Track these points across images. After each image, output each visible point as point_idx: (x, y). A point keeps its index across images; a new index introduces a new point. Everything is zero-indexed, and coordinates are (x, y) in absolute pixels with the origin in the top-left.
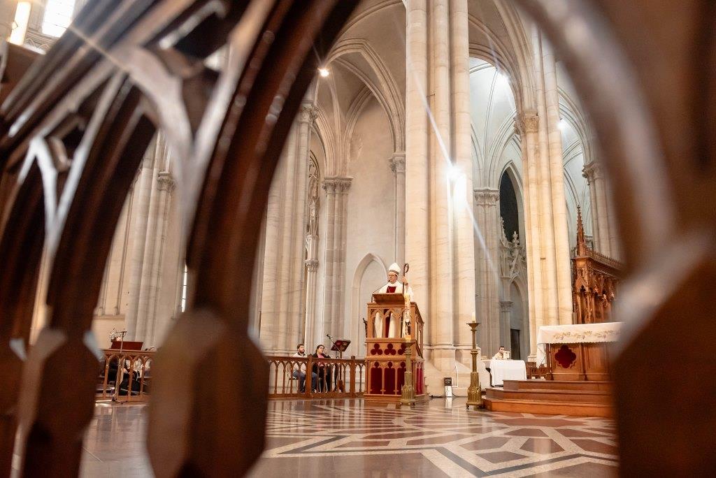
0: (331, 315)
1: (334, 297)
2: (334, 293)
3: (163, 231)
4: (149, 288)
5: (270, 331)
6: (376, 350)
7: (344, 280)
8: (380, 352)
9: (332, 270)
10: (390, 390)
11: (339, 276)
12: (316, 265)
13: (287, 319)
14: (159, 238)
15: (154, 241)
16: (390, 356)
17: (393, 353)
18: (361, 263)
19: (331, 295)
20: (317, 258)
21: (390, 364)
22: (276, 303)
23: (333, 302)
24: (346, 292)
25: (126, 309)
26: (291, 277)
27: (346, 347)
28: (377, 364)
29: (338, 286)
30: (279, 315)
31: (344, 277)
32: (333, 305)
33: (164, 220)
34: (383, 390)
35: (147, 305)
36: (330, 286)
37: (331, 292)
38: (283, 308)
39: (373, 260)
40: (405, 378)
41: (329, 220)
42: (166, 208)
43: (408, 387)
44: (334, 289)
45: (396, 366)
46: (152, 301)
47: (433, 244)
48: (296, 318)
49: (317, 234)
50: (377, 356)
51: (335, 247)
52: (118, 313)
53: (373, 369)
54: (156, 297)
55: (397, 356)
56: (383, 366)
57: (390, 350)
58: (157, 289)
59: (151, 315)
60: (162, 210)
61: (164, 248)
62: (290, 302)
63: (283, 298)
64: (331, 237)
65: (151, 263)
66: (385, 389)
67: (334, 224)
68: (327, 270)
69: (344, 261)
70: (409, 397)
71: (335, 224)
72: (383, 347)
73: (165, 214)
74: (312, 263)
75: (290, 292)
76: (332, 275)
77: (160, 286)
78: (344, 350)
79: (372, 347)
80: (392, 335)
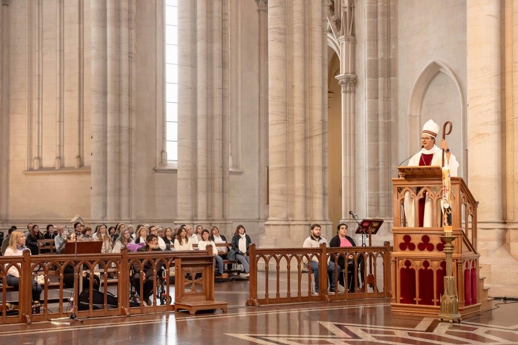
0: (378, 157)
1: (381, 131)
2: (381, 125)
3: (130, 46)
4: (118, 129)
5: (282, 194)
6: (407, 244)
7: (397, 105)
8: (412, 247)
9: (377, 89)
10: (427, 299)
11: (387, 98)
12: (353, 82)
13: (305, 176)
14: (124, 57)
15: (118, 61)
16: (426, 253)
17: (431, 248)
18: (421, 78)
19: (377, 128)
20: (354, 73)
21: (426, 264)
22: (288, 154)
23: (381, 137)
24: (400, 124)
25: (90, 160)
26: (308, 115)
27: (377, 229)
28: (408, 263)
29: (388, 115)
30: (293, 170)
31: (396, 100)
32: (381, 143)
33: (130, 29)
34: (417, 299)
35: (119, 153)
36: (374, 115)
37: (378, 123)
38: (298, 162)
39: (439, 72)
40: (445, 286)
41: (370, 13)
42: (130, 12)
43: (449, 298)
44: (381, 119)
45: (435, 266)
46: (124, 147)
47: (508, 69)
48: (317, 174)
49: (353, 34)
50: (407, 253)
51: (380, 55)
52: (81, 165)
53: (402, 270)
54: (129, 142)
55: (435, 253)
56: (417, 265)
57: (426, 244)
58: (130, 130)
59: (125, 167)
60: (124, 15)
61: (134, 71)
62: (307, 153)
63: (298, 147)
64: (374, 39)
65: (118, 95)
66: (420, 297)
67: (377, 17)
68: (370, 90)
69: (395, 75)
70: (450, 311)
71: (380, 18)
72: (416, 240)
73: (129, 20)
74: (348, 79)
75: (307, 138)
76: (377, 98)
77: (134, 126)
78: (375, 233)
79: (401, 240)
80: (427, 223)
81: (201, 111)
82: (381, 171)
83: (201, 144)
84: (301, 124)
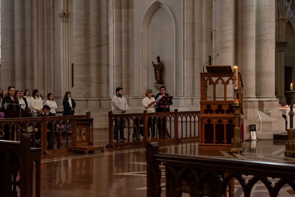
0: (121, 58)
1: (124, 42)
2: (123, 39)
5: (83, 81)
6: (208, 110)
8: (212, 112)
9: (121, 16)
10: (220, 140)
11: (127, 22)
13: (97, 70)
16: (220, 115)
17: (223, 112)
18: (149, 10)
19: (121, 40)
21: (220, 121)
23: (123, 46)
28: (209, 121)
29: (127, 32)
30: (90, 66)
32: (124, 50)
34: (214, 141)
36: (119, 32)
37: (121, 37)
39: (160, 7)
44: (123, 35)
45: (225, 122)
50: (209, 115)
53: (206, 125)
55: (225, 115)
56: (214, 122)
57: (220, 110)
66: (216, 140)
69: (132, 8)
72: (214, 107)
76: (121, 21)
79: (205, 108)
81: (17, 26)
82: (124, 67)
83: (18, 48)
84: (95, 37)
